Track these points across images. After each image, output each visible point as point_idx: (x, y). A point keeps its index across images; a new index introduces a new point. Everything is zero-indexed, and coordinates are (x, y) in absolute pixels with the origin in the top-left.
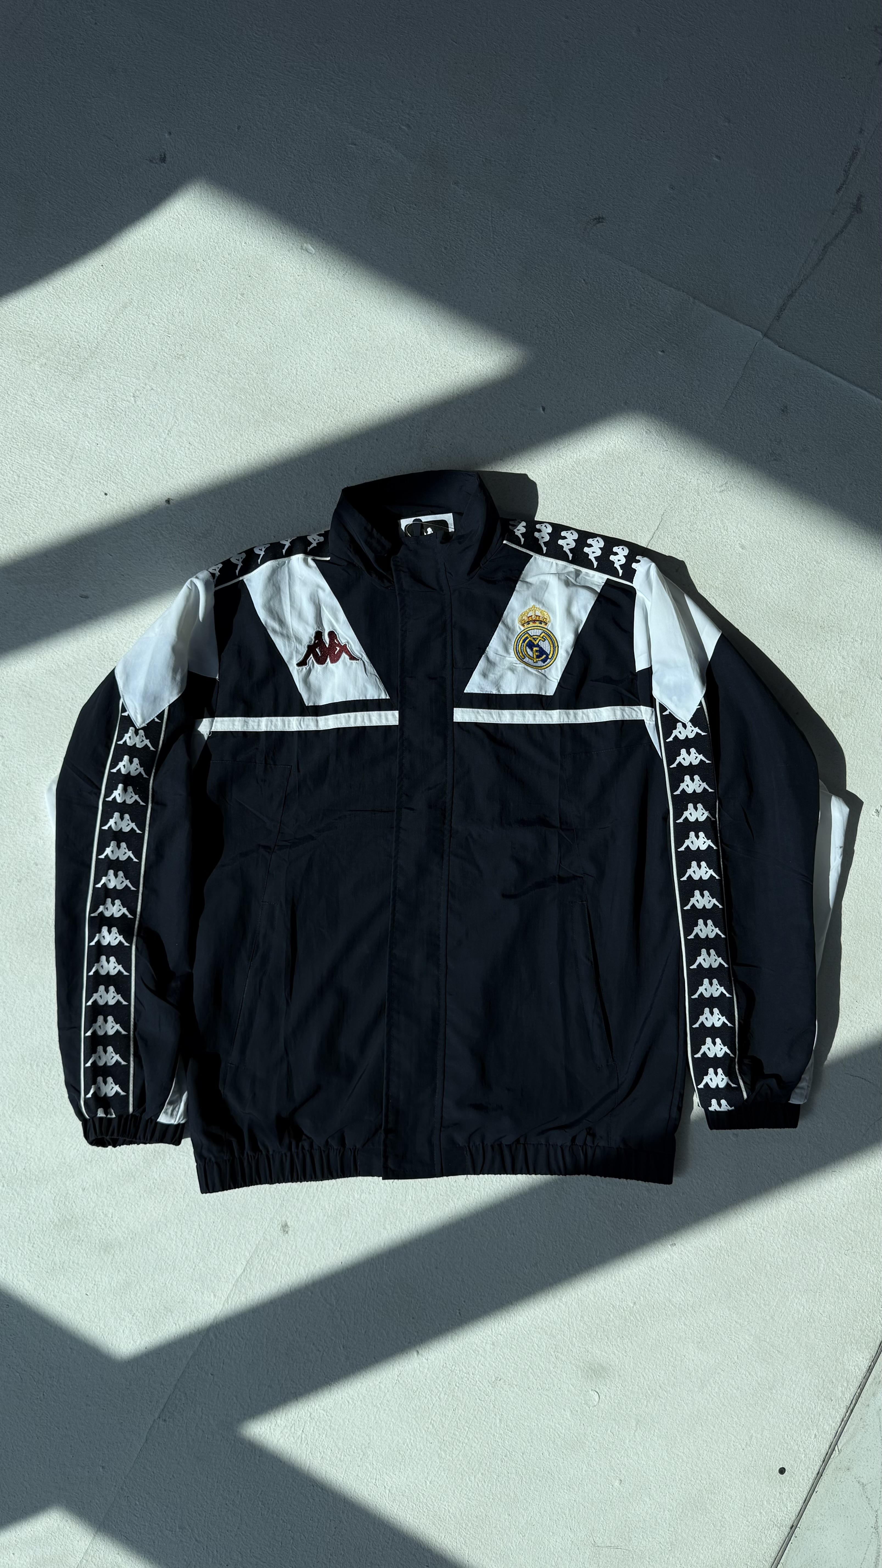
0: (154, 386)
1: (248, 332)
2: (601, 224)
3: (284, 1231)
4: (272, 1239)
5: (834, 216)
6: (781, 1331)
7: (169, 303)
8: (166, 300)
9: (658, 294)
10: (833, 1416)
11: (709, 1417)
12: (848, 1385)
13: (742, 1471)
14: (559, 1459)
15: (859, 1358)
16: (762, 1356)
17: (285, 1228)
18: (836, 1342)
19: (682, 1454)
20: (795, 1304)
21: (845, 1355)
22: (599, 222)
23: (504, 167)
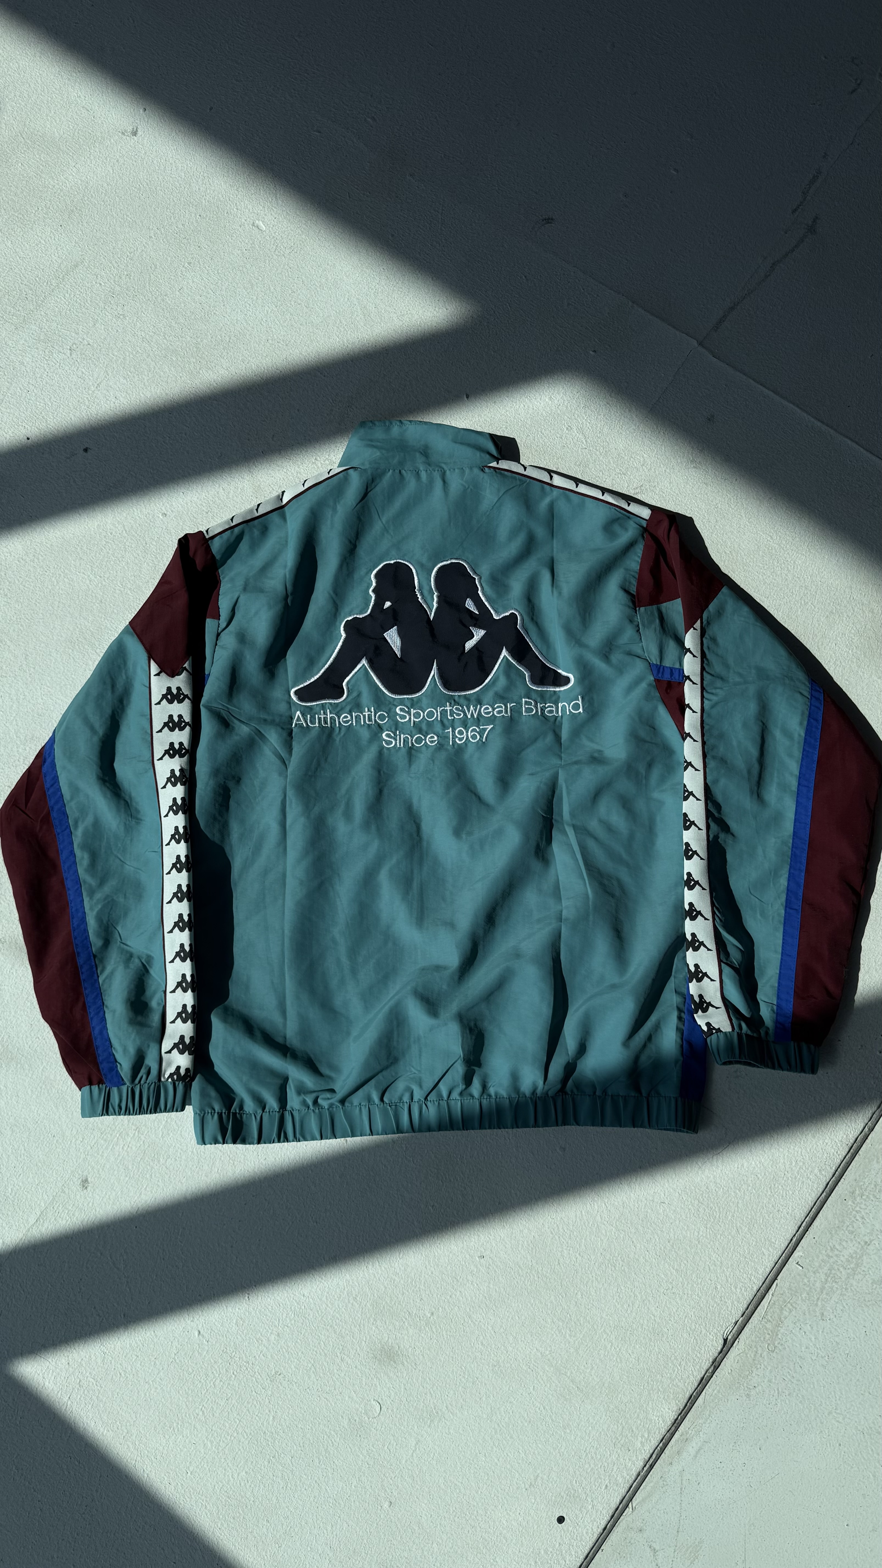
0: (91, 342)
1: (189, 298)
2: (550, 224)
3: (83, 1186)
4: (70, 1192)
5: (787, 235)
6: (584, 1366)
7: (118, 266)
8: (116, 262)
9: (598, 295)
10: (628, 1468)
11: (495, 1448)
12: (649, 1436)
13: (522, 1513)
14: (329, 1469)
15: (664, 1409)
16: (560, 1390)
17: (85, 1183)
18: (642, 1388)
19: (460, 1484)
20: (603, 1340)
21: (650, 1403)
22: (548, 223)
23: (461, 163)
